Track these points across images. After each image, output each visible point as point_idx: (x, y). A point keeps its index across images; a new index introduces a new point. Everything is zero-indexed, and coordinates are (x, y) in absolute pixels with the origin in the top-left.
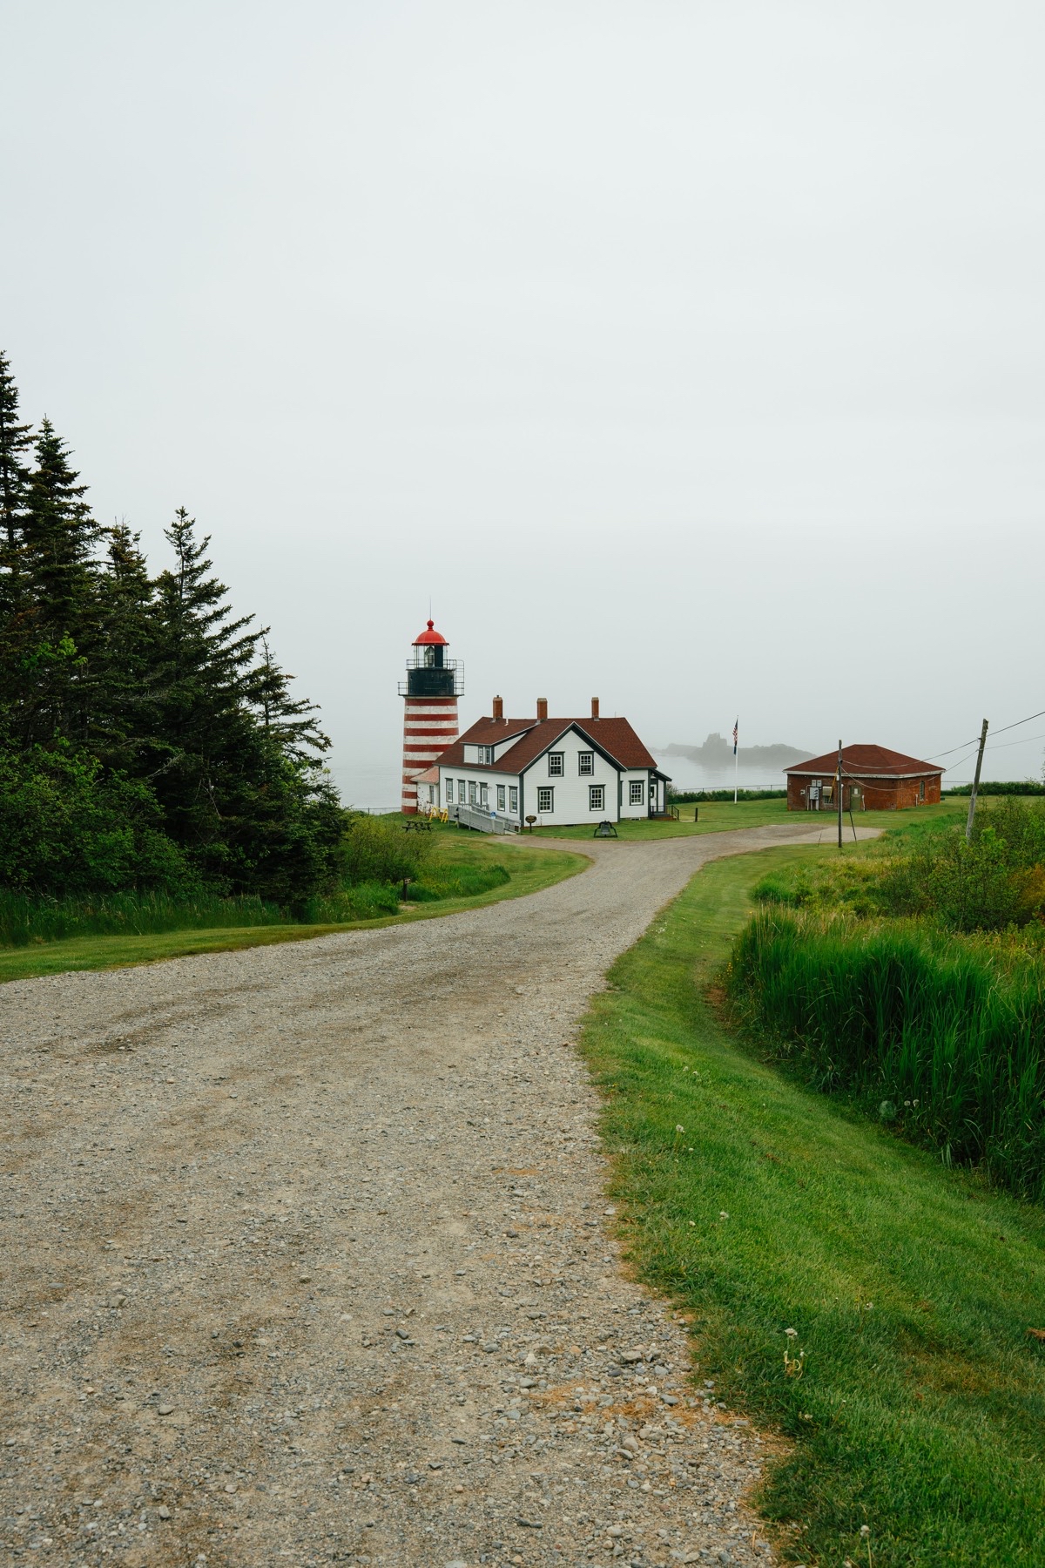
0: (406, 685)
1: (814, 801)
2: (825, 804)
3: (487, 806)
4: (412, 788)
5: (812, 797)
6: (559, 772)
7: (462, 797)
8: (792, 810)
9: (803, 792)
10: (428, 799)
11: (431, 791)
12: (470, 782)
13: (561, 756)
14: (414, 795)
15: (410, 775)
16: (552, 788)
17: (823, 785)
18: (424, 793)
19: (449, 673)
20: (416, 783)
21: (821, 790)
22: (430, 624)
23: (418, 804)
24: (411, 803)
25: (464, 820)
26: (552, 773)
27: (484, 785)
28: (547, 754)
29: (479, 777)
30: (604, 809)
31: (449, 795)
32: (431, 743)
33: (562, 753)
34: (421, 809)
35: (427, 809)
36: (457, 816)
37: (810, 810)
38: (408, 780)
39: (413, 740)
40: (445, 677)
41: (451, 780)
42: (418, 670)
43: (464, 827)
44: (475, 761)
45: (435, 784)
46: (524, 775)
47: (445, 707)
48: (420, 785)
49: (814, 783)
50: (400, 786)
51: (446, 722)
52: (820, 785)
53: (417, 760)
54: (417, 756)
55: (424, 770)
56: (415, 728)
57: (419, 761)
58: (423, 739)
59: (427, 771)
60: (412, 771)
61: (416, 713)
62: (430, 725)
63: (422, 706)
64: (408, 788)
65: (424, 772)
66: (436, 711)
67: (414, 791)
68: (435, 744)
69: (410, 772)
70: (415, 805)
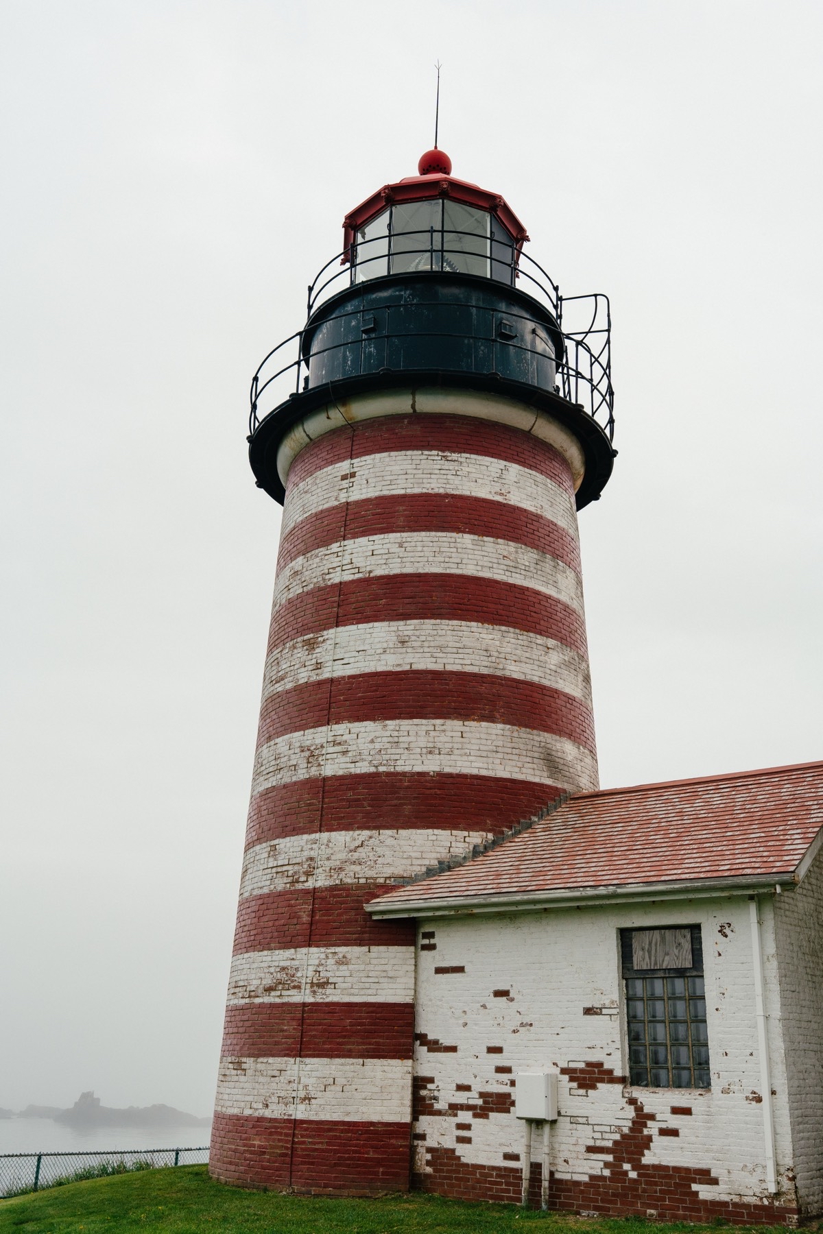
4: (367, 977)
14: (393, 1032)
34: (447, 1144)
53: (419, 768)
54: (422, 741)
55: (476, 838)
56: (409, 569)
57: (441, 775)
58: (466, 641)
59: (495, 844)
60: (380, 850)
61: (417, 491)
62: (507, 562)
63: (455, 456)
64: (332, 971)
65: (476, 852)
66: (530, 497)
67: (393, 993)
68: (536, 679)
69: (362, 853)
70: (397, 1110)
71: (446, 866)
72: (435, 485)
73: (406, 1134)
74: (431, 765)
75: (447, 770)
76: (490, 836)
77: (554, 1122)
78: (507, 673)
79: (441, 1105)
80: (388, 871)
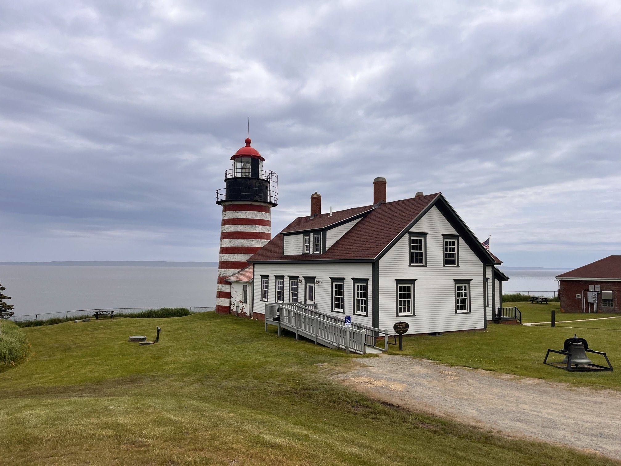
0: (224, 192)
1: (592, 304)
2: (604, 308)
3: (315, 306)
4: (226, 288)
5: (590, 300)
6: (421, 261)
7: (280, 295)
8: (566, 312)
9: (579, 296)
10: (241, 298)
11: (245, 292)
12: (291, 278)
13: (423, 239)
14: (228, 295)
15: (224, 275)
16: (413, 281)
17: (602, 290)
18: (237, 293)
19: (264, 183)
20: (230, 283)
21: (600, 295)
22: (248, 142)
23: (231, 304)
24: (225, 302)
25: (288, 323)
26: (413, 262)
27: (310, 280)
28: (407, 235)
29: (302, 272)
30: (470, 312)
31: (265, 294)
32: (246, 245)
33: (424, 235)
34: (234, 308)
35: (240, 308)
36: (278, 319)
37: (586, 312)
38: (222, 281)
39: (227, 243)
40: (260, 186)
41: (267, 277)
42: (235, 179)
43: (288, 334)
44: (299, 252)
45: (248, 283)
46: (380, 262)
47: (260, 213)
48: (233, 285)
49: (591, 287)
50: (216, 287)
51: (260, 227)
52: (598, 289)
53: (232, 261)
54: (232, 257)
55: (239, 270)
56: (231, 231)
57: (234, 262)
58: (238, 242)
59: (241, 271)
60: (227, 272)
61: (232, 218)
62: (245, 228)
63: (238, 212)
64: (222, 288)
65: (239, 272)
66: (251, 216)
67: (228, 291)
68: (250, 246)
69: (225, 272)
70: (228, 305)
71: (234, 274)
72: (235, 217)
73: (230, 307)
74: (233, 260)
75: (235, 261)
76: (241, 270)
77: (238, 307)
78: (244, 246)
79: (232, 304)
80: (228, 275)
